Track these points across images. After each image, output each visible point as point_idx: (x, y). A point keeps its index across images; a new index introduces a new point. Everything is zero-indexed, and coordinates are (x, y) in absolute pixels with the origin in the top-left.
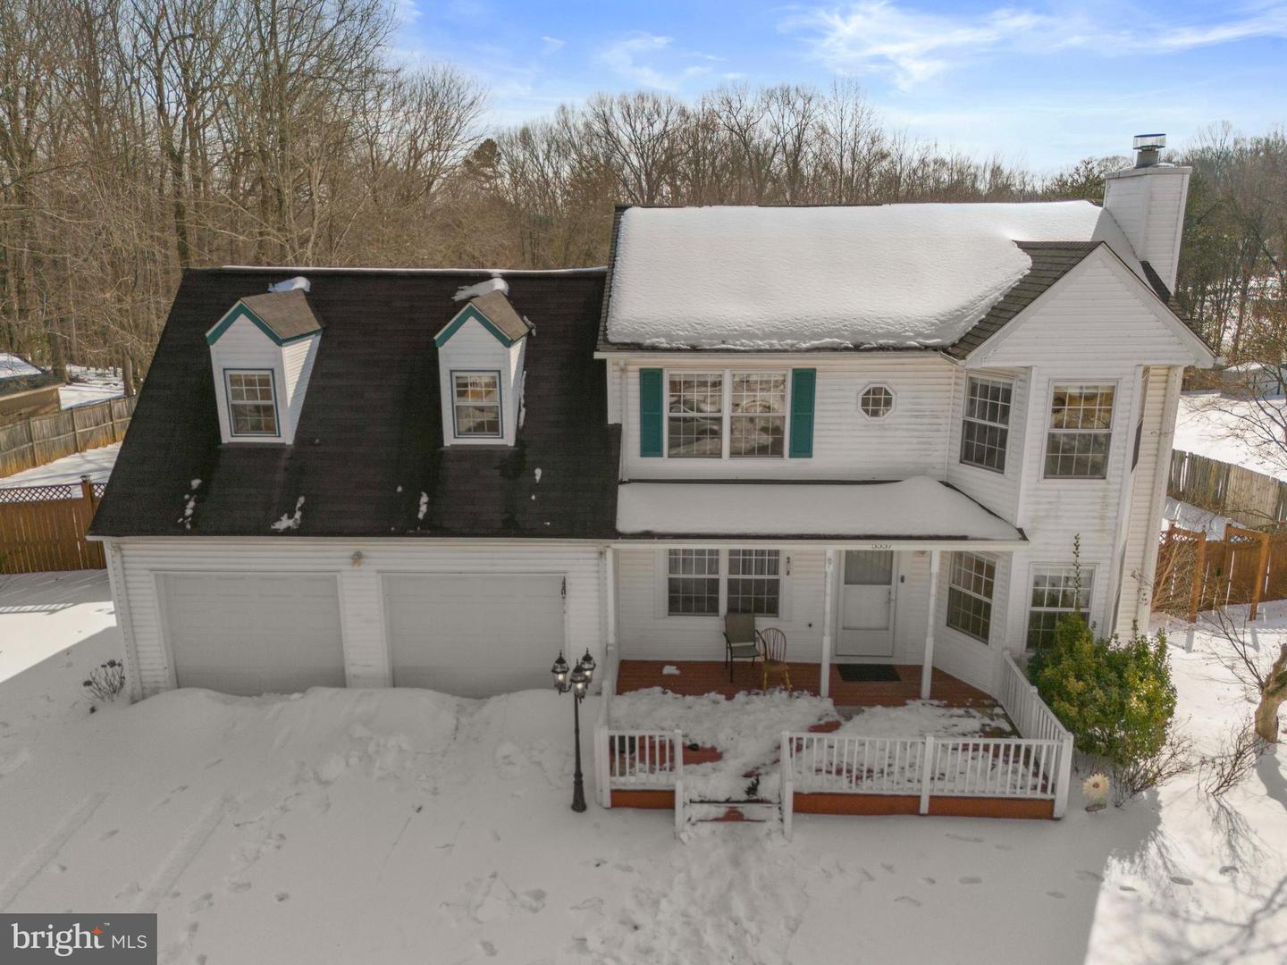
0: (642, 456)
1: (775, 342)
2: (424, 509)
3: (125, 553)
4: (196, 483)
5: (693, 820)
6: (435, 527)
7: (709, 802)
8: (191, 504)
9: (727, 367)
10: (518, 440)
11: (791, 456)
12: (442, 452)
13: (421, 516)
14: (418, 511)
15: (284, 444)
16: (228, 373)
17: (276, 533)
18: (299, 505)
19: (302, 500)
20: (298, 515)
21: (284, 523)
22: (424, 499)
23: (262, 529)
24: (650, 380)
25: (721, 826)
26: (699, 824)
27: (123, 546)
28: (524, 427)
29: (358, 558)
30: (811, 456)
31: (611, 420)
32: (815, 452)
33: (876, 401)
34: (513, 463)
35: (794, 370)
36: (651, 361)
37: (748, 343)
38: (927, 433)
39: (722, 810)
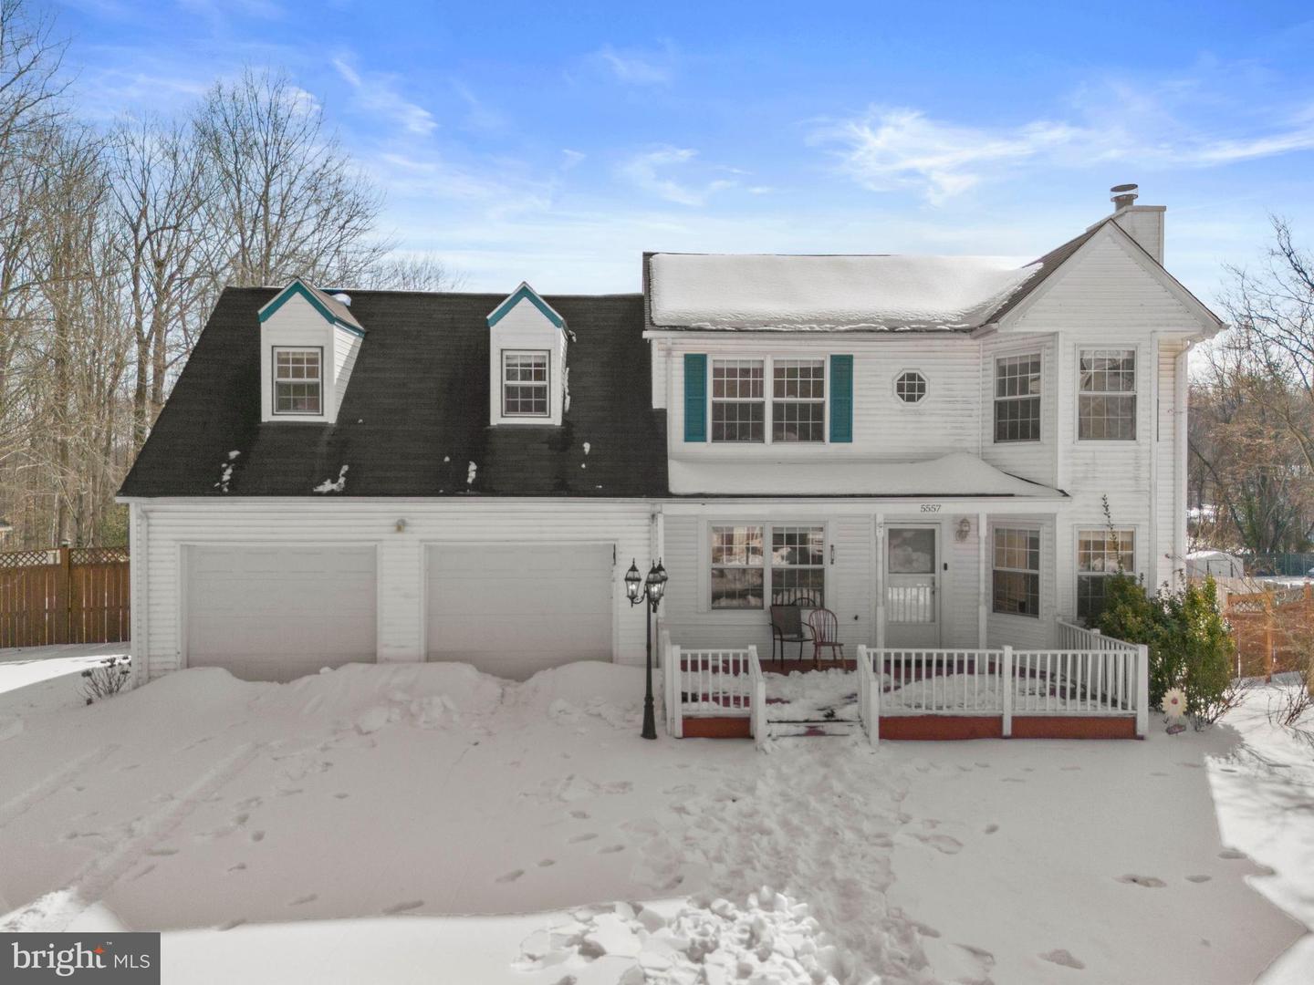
0: (687, 440)
1: (815, 326)
2: (472, 475)
4: (234, 454)
5: (774, 735)
6: (484, 488)
7: (787, 722)
8: (229, 471)
9: (767, 353)
10: (564, 421)
11: (831, 441)
12: (489, 431)
13: (470, 480)
14: (467, 477)
15: (326, 423)
16: (277, 350)
17: (320, 494)
18: (342, 472)
19: (345, 468)
20: (342, 480)
21: (328, 486)
22: (473, 467)
23: (304, 489)
24: (695, 365)
25: (805, 740)
26: (781, 739)
28: (570, 411)
29: (400, 526)
30: (851, 441)
31: (657, 403)
32: (855, 437)
33: (911, 388)
34: (563, 439)
35: (832, 356)
36: (695, 345)
37: (788, 327)
38: (961, 419)
39: (802, 729)
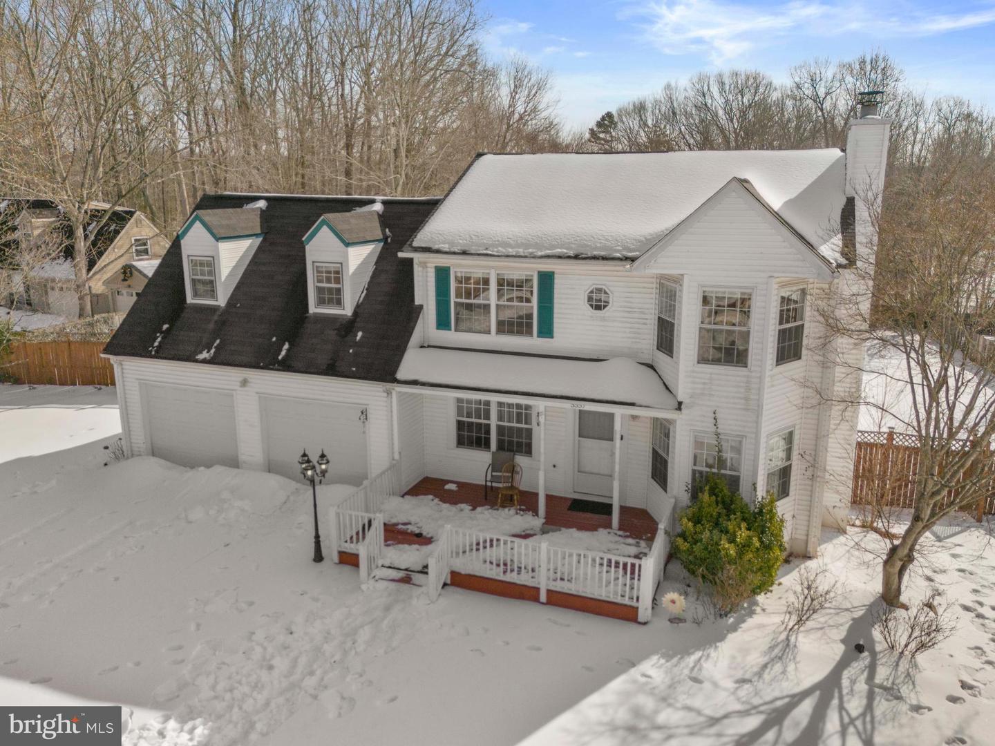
0: (438, 329)
1: (521, 250)
2: (283, 353)
3: (124, 367)
4: (165, 327)
5: (377, 578)
6: (286, 366)
7: (394, 568)
8: (159, 339)
9: (493, 267)
10: (356, 313)
11: (538, 336)
12: (306, 317)
13: (280, 357)
14: (279, 354)
15: (219, 306)
16: (191, 258)
17: (197, 361)
18: (215, 345)
19: (218, 341)
20: (213, 351)
21: (204, 355)
22: (286, 346)
23: (190, 358)
24: (442, 275)
26: (380, 581)
27: (123, 363)
28: (362, 303)
29: (244, 383)
30: (552, 337)
31: (417, 302)
32: (555, 334)
33: (598, 302)
34: (347, 327)
35: (539, 272)
36: (442, 261)
37: (502, 250)
38: (636, 325)
